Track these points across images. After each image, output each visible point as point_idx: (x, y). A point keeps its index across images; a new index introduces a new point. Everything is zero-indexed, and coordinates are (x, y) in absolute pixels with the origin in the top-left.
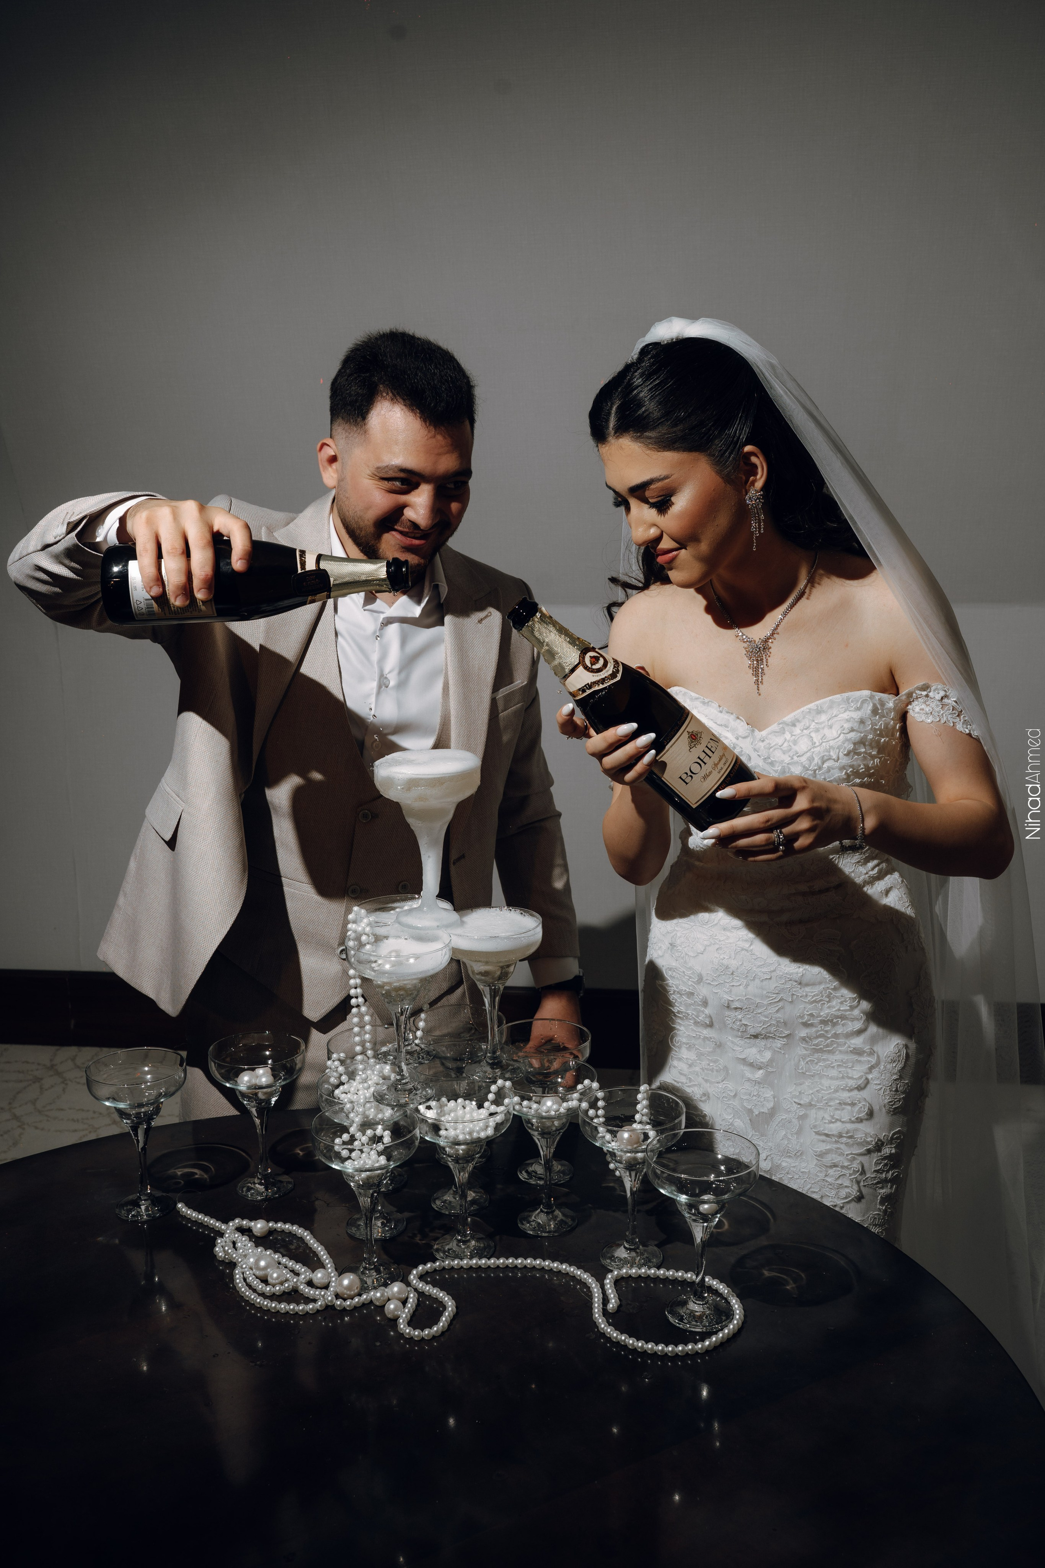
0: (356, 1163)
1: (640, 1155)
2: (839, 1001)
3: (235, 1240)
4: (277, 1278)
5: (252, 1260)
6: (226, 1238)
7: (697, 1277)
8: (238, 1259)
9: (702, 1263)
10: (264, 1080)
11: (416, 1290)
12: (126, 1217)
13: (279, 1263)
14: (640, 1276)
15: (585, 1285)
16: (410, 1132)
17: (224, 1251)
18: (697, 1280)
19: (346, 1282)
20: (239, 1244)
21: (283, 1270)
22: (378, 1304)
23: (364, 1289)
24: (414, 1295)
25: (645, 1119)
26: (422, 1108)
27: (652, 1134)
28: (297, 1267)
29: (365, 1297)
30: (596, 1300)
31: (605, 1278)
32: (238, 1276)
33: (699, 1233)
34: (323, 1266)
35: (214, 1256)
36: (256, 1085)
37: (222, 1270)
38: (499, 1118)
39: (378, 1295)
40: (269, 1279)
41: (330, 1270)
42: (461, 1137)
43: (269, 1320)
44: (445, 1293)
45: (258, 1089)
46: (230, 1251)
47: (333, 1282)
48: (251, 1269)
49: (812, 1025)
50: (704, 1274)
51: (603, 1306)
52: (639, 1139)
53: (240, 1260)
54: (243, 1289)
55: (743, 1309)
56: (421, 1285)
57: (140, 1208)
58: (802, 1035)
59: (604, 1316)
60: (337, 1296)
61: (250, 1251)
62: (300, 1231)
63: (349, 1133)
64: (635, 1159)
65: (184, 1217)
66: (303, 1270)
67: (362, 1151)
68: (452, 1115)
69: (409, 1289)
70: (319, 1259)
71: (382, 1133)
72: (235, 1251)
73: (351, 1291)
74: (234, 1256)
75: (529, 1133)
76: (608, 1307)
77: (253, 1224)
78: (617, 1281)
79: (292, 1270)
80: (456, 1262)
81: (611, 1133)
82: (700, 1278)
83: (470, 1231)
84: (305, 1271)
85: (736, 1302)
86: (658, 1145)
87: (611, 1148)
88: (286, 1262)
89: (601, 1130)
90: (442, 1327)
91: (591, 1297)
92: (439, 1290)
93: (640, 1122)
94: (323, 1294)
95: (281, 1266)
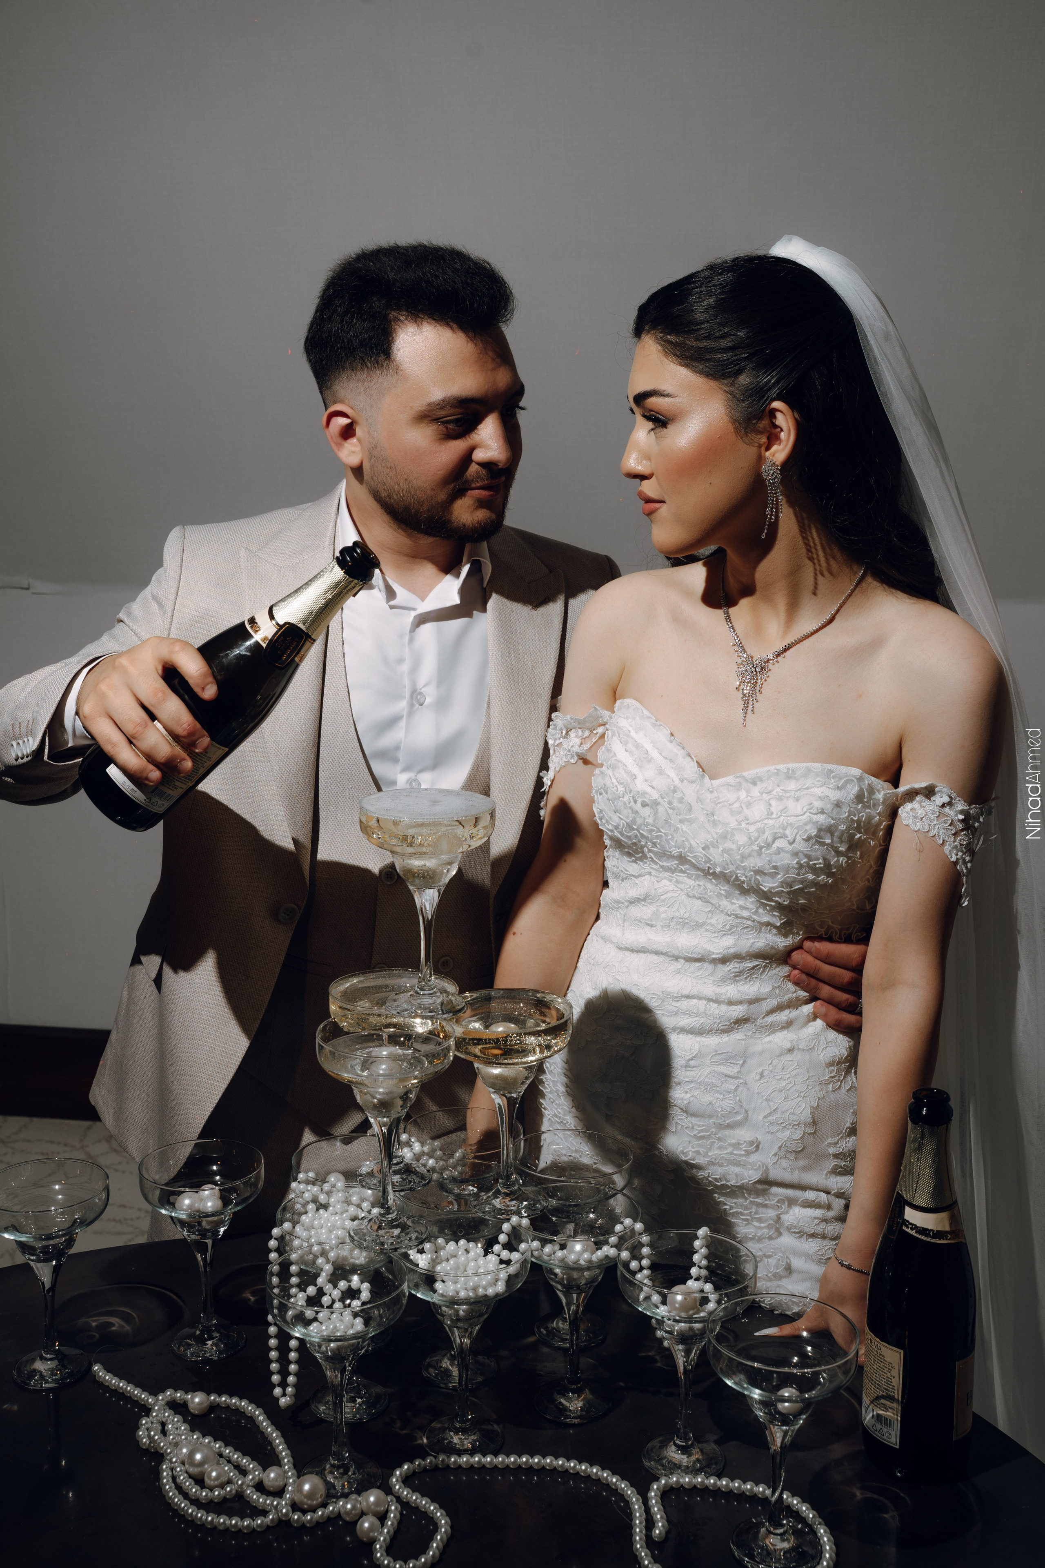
1: (697, 1326)
3: (164, 1420)
4: (217, 1478)
5: (184, 1451)
6: (153, 1418)
7: (772, 1492)
8: (166, 1450)
9: (781, 1475)
10: (209, 1204)
11: (399, 1499)
12: (25, 1382)
13: (221, 1455)
14: (695, 1487)
15: (621, 1497)
17: (149, 1436)
18: (774, 1499)
19: (307, 1487)
20: (169, 1427)
21: (226, 1466)
22: (348, 1519)
23: (331, 1495)
24: (396, 1508)
25: (703, 1274)
26: (412, 1252)
27: (713, 1297)
28: (244, 1461)
29: (331, 1508)
30: (638, 1520)
32: (165, 1474)
33: (778, 1435)
34: (278, 1461)
36: (199, 1211)
37: (147, 1461)
38: (512, 1269)
39: (349, 1506)
40: (206, 1479)
41: (286, 1467)
42: (463, 1294)
44: (437, 1506)
45: (201, 1216)
46: (158, 1438)
47: (291, 1485)
48: (184, 1463)
50: (781, 1489)
51: (647, 1530)
52: (695, 1303)
53: (169, 1450)
54: (171, 1494)
55: (835, 1545)
56: (406, 1494)
57: (44, 1368)
59: (648, 1547)
61: (185, 1436)
62: (250, 1408)
63: (316, 1285)
64: (692, 1330)
65: (102, 1385)
66: (251, 1466)
67: (331, 1310)
68: (453, 1261)
69: (390, 1498)
70: (273, 1449)
71: (358, 1285)
72: (163, 1438)
73: (314, 1501)
74: (164, 1444)
75: (552, 1286)
76: (654, 1534)
77: (189, 1396)
78: (666, 1494)
79: (238, 1467)
80: (453, 1460)
81: (659, 1293)
82: (777, 1494)
83: (471, 1414)
84: (253, 1468)
85: (825, 1532)
86: (721, 1314)
87: (657, 1314)
88: (229, 1453)
89: (645, 1289)
90: (433, 1556)
91: (630, 1515)
92: (429, 1500)
93: (697, 1279)
94: (275, 1503)
95: (223, 1460)
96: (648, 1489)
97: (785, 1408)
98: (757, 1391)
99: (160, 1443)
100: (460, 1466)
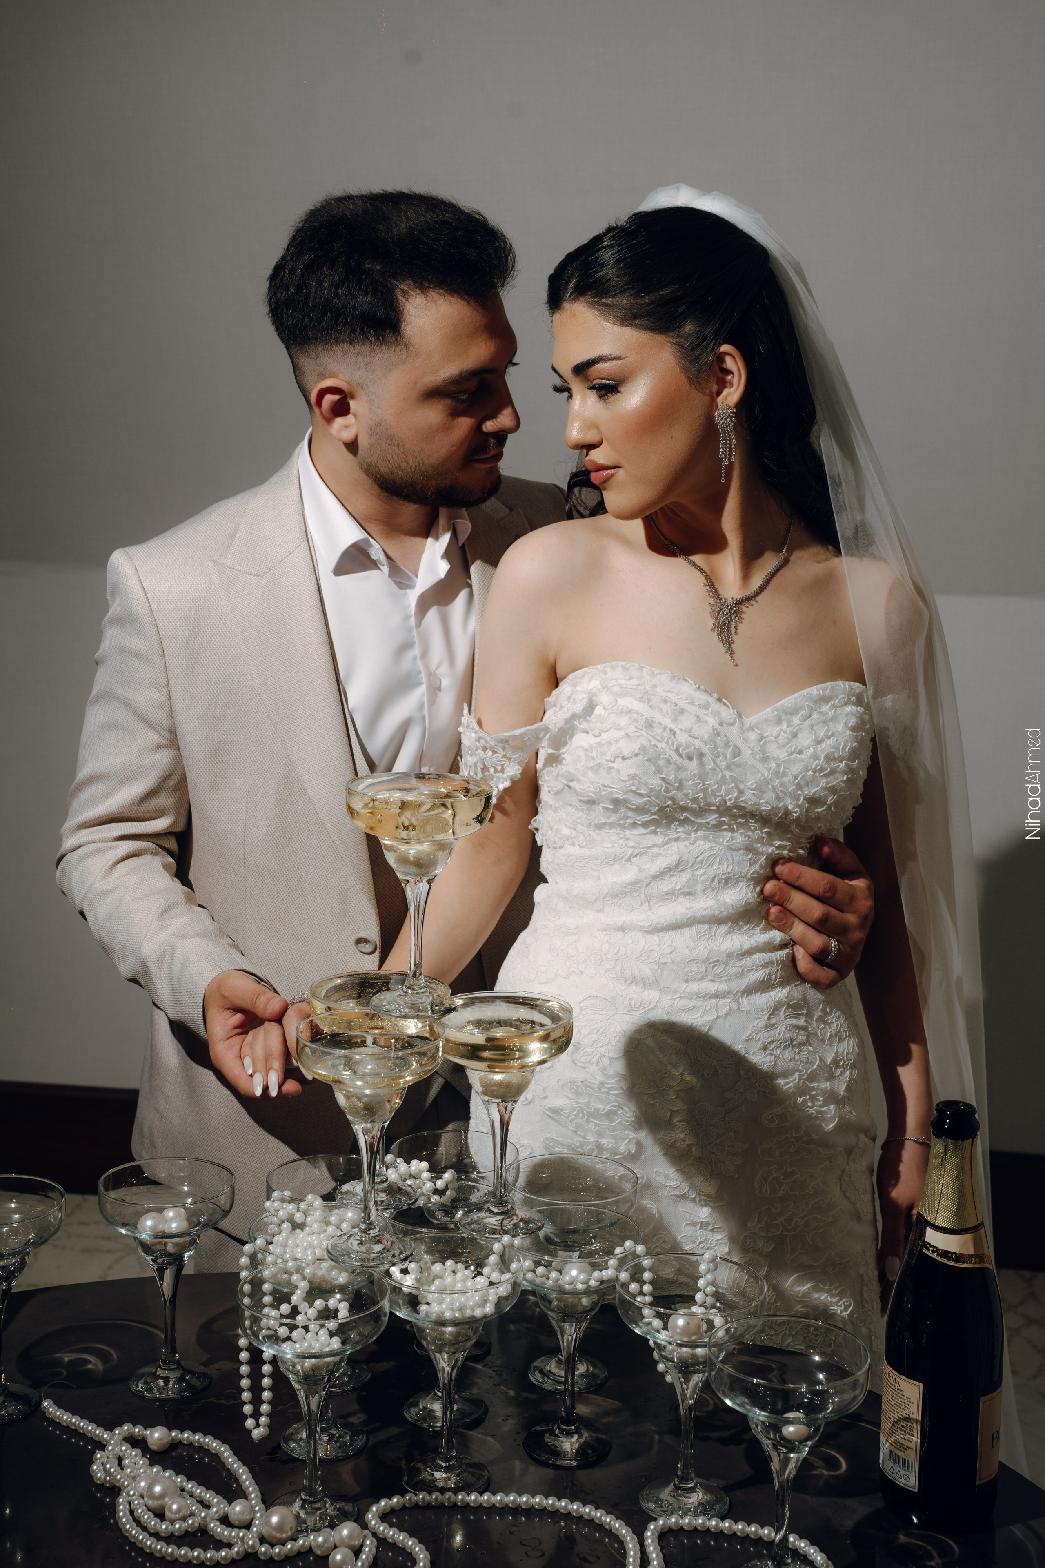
0: (298, 1346)
1: (699, 1351)
3: (121, 1454)
4: (178, 1511)
5: (143, 1484)
6: (109, 1452)
7: (776, 1534)
8: (123, 1483)
9: (784, 1514)
10: (174, 1225)
11: (375, 1535)
13: (183, 1490)
14: (696, 1529)
15: (616, 1538)
16: (375, 1303)
17: (105, 1469)
18: (777, 1539)
19: (275, 1519)
20: (127, 1461)
21: (188, 1500)
22: (319, 1552)
23: (301, 1529)
24: (371, 1543)
25: (710, 1300)
26: (395, 1271)
27: (718, 1321)
28: (208, 1496)
29: (301, 1542)
30: (631, 1560)
31: (645, 1529)
32: (121, 1507)
34: (244, 1496)
35: (90, 1478)
36: (163, 1232)
37: (100, 1494)
38: (503, 1290)
39: (320, 1539)
40: (168, 1514)
41: (253, 1502)
42: (448, 1315)
44: (417, 1541)
45: (165, 1238)
46: (113, 1470)
47: (257, 1518)
48: (142, 1496)
50: (786, 1530)
52: (699, 1327)
53: (126, 1483)
54: (128, 1526)
60: (262, 1540)
61: (142, 1470)
62: (214, 1445)
63: (290, 1304)
64: (694, 1356)
65: (52, 1422)
66: (215, 1500)
67: (306, 1328)
68: (437, 1282)
69: (366, 1532)
70: (239, 1485)
71: (336, 1304)
72: (120, 1471)
73: (282, 1534)
74: (119, 1477)
77: (148, 1432)
78: (662, 1534)
79: (200, 1501)
80: (434, 1497)
81: (660, 1317)
82: (781, 1534)
83: (456, 1452)
84: (218, 1501)
87: (659, 1340)
88: (192, 1487)
89: (646, 1313)
91: (624, 1556)
92: (407, 1536)
93: (702, 1305)
94: (241, 1535)
95: (185, 1494)
97: (791, 1433)
98: (760, 1413)
99: (116, 1476)
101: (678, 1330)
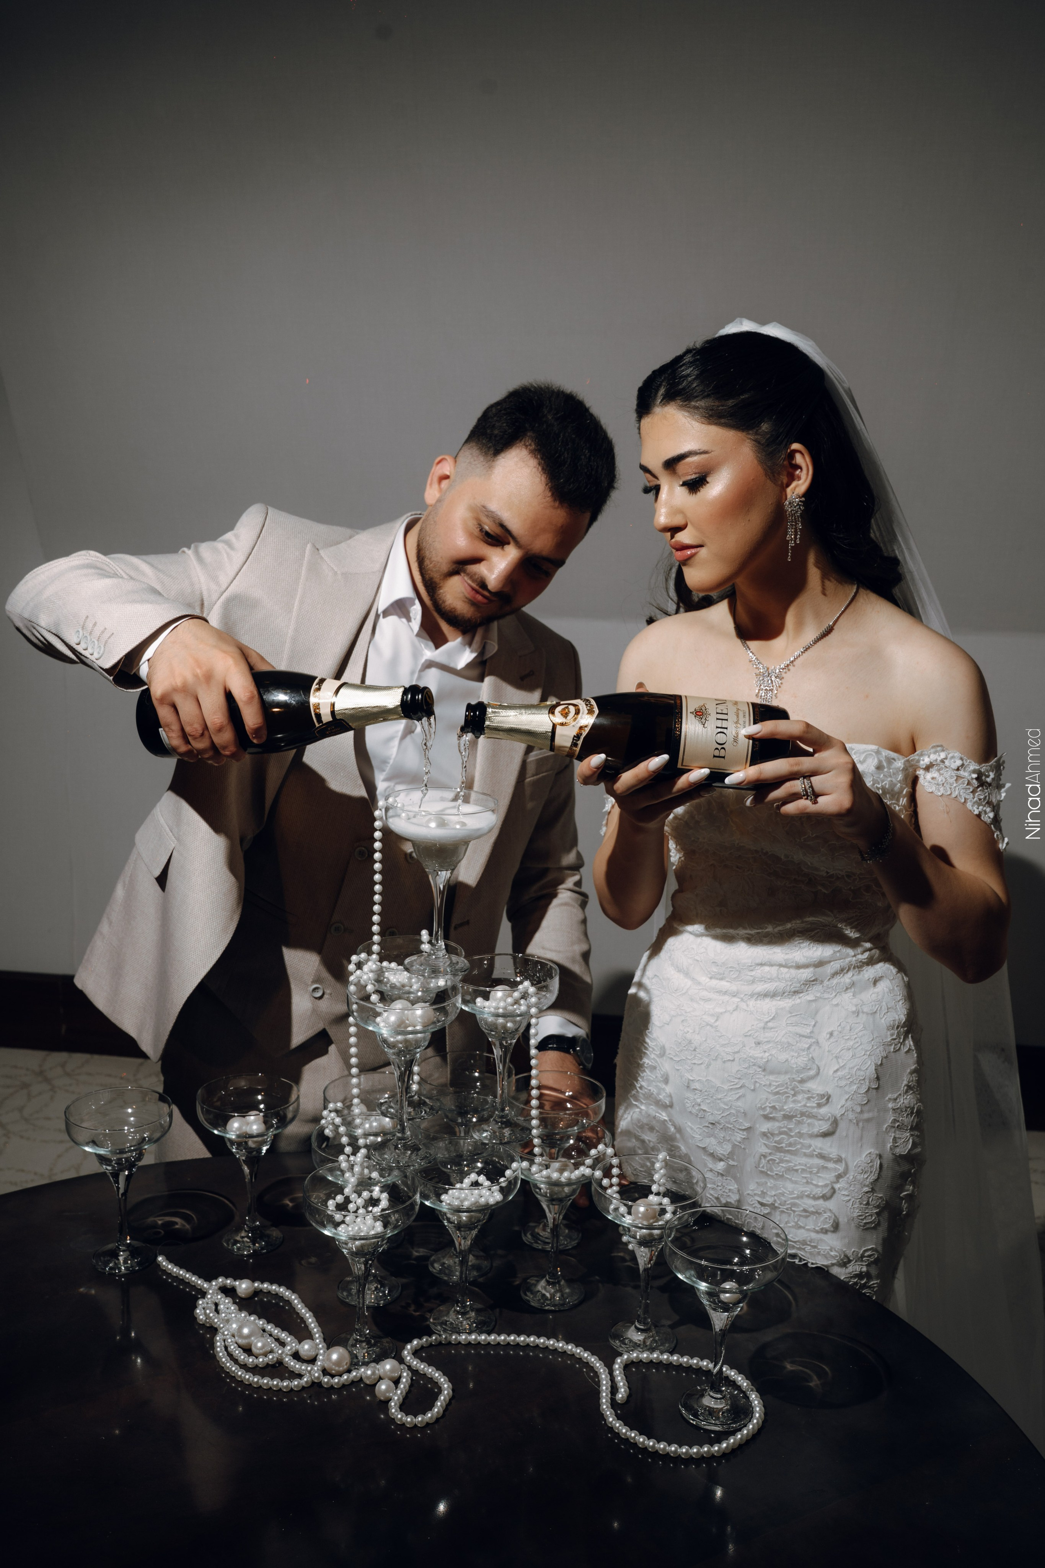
0: (350, 1228)
1: (656, 1232)
2: (806, 1096)
3: (217, 1301)
4: (262, 1348)
5: (234, 1326)
6: (208, 1299)
8: (219, 1325)
9: (721, 1352)
10: (254, 1128)
11: (409, 1368)
12: (102, 1269)
13: (264, 1330)
14: (651, 1361)
15: (591, 1369)
16: (409, 1196)
17: (205, 1313)
18: (715, 1371)
19: (335, 1357)
20: (222, 1308)
21: (269, 1339)
22: (368, 1382)
23: (355, 1364)
24: (408, 1375)
25: (663, 1191)
27: (670, 1209)
28: (283, 1335)
29: (354, 1374)
30: (604, 1388)
32: (218, 1344)
33: (719, 1320)
34: (310, 1337)
35: (195, 1318)
36: (247, 1133)
37: (202, 1334)
39: (369, 1372)
40: (252, 1349)
41: (318, 1341)
43: (250, 1395)
44: (441, 1373)
45: (247, 1137)
46: (211, 1315)
47: (321, 1355)
48: (233, 1336)
49: (773, 1119)
50: (722, 1364)
51: (611, 1395)
52: (655, 1213)
53: (222, 1326)
54: (224, 1360)
55: (764, 1406)
56: (415, 1363)
57: (118, 1260)
58: (763, 1130)
59: (612, 1408)
61: (234, 1315)
62: (287, 1293)
63: (343, 1195)
64: (651, 1235)
65: (165, 1272)
66: (289, 1339)
67: (356, 1214)
69: (402, 1366)
70: (306, 1327)
71: (379, 1195)
72: (217, 1315)
73: (340, 1368)
74: (216, 1320)
75: (537, 1199)
76: (617, 1398)
77: (237, 1283)
78: (627, 1367)
79: (277, 1340)
80: (454, 1337)
81: (625, 1205)
82: (718, 1367)
83: (470, 1301)
84: (291, 1340)
85: (756, 1397)
86: (676, 1223)
87: (624, 1223)
88: (271, 1328)
89: (614, 1201)
90: (437, 1412)
91: (598, 1383)
92: (434, 1369)
93: (658, 1194)
94: (309, 1368)
95: (265, 1334)
96: (613, 1362)
97: (727, 1298)
98: (704, 1284)
99: (213, 1319)
100: (460, 1343)
101: (640, 1215)
